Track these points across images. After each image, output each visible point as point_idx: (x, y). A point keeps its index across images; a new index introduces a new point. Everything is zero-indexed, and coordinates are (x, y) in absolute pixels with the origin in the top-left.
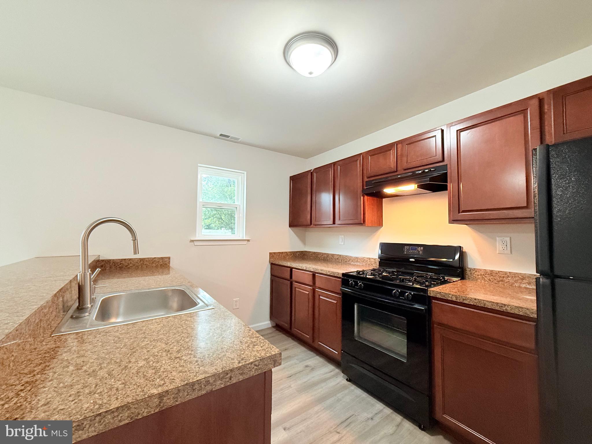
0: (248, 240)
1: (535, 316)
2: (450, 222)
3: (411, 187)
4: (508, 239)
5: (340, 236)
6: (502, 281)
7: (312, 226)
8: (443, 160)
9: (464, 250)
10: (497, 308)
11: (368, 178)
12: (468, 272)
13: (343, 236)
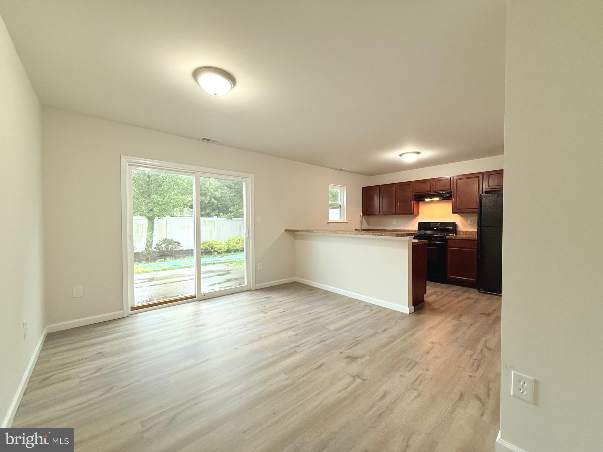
0: (347, 223)
1: (477, 239)
2: (453, 213)
3: (437, 199)
4: (472, 219)
5: (394, 220)
6: (470, 234)
7: (380, 215)
8: (451, 190)
9: (456, 224)
10: (468, 239)
11: (416, 193)
12: (458, 232)
13: (396, 220)
